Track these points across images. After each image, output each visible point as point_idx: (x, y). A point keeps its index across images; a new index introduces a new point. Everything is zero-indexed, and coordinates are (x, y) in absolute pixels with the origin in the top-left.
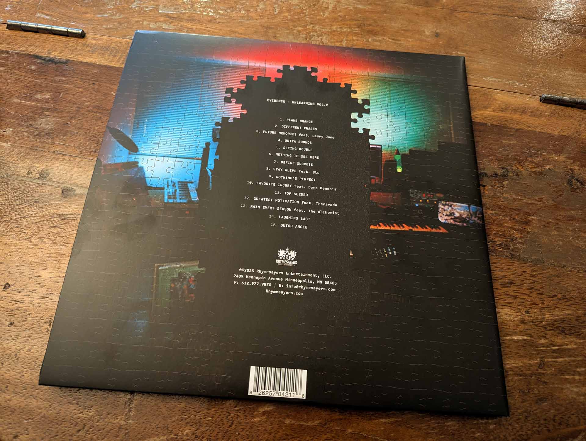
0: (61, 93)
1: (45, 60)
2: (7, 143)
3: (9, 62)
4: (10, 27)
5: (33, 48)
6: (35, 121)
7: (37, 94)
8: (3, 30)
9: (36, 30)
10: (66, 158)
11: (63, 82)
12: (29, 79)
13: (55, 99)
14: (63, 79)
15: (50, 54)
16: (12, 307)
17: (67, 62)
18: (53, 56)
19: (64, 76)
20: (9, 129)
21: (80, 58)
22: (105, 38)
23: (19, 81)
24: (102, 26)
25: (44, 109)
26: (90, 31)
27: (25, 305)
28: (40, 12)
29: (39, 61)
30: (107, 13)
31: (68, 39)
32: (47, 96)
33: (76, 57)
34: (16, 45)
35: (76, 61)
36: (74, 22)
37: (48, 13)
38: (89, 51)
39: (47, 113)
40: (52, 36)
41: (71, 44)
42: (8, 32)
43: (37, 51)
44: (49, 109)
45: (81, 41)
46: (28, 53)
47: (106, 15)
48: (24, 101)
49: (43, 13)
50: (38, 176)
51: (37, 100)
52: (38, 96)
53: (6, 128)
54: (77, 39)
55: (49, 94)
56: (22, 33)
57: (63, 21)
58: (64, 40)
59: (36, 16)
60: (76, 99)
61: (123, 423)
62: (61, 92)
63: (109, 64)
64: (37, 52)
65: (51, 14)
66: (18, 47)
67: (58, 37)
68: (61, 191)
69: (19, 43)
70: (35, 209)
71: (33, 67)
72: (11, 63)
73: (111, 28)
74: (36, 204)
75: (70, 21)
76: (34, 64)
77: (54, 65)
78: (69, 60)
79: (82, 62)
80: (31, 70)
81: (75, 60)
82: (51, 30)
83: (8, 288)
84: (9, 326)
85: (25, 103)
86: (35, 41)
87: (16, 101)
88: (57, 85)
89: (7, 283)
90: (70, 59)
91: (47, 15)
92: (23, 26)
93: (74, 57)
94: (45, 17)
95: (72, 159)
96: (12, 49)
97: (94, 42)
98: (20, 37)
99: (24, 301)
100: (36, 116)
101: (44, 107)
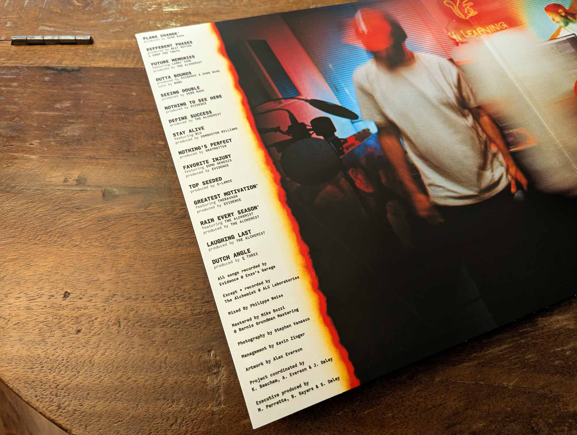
0: (80, 100)
1: (57, 70)
2: (36, 155)
3: (21, 77)
4: (15, 43)
5: (43, 60)
6: (60, 130)
7: (57, 104)
8: (8, 47)
9: (43, 42)
10: (101, 161)
11: (81, 89)
12: (45, 90)
13: (76, 106)
14: (80, 86)
15: (61, 63)
16: (76, 315)
17: (79, 70)
18: (64, 65)
19: (80, 82)
20: (35, 141)
21: (92, 64)
22: (114, 41)
23: (35, 93)
24: (108, 30)
25: (67, 117)
26: (97, 37)
27: (89, 311)
28: (42, 25)
29: (52, 72)
30: (111, 18)
31: (77, 47)
32: (67, 104)
33: (88, 63)
34: (24, 60)
35: (90, 67)
36: (79, 30)
37: (50, 25)
38: (100, 56)
39: (71, 121)
40: (60, 46)
41: (81, 51)
42: (14, 48)
43: (47, 62)
44: (72, 117)
45: (90, 47)
46: (38, 65)
47: (110, 20)
48: (45, 112)
49: (45, 25)
50: (75, 183)
51: (58, 110)
52: (58, 106)
53: (32, 140)
54: (85, 46)
55: (69, 102)
56: (28, 47)
57: (68, 31)
58: (73, 49)
59: (39, 29)
60: (97, 103)
61: (215, 409)
63: (123, 66)
64: (47, 64)
65: (54, 25)
66: (27, 61)
67: (66, 47)
68: (102, 194)
69: (27, 57)
70: (79, 216)
71: (47, 79)
72: (23, 78)
73: (117, 32)
74: (79, 211)
75: (74, 30)
76: (47, 75)
77: (67, 74)
78: (82, 67)
79: (96, 68)
80: (45, 81)
81: (88, 66)
82: (58, 40)
83: (69, 296)
84: (77, 334)
85: (46, 114)
86: (43, 53)
87: (36, 113)
88: (75, 92)
89: (66, 292)
90: (82, 66)
91: (50, 27)
92: (29, 40)
94: (48, 29)
95: (106, 162)
96: (21, 63)
97: (103, 46)
98: (27, 51)
99: (87, 306)
100: (60, 125)
101: (67, 115)
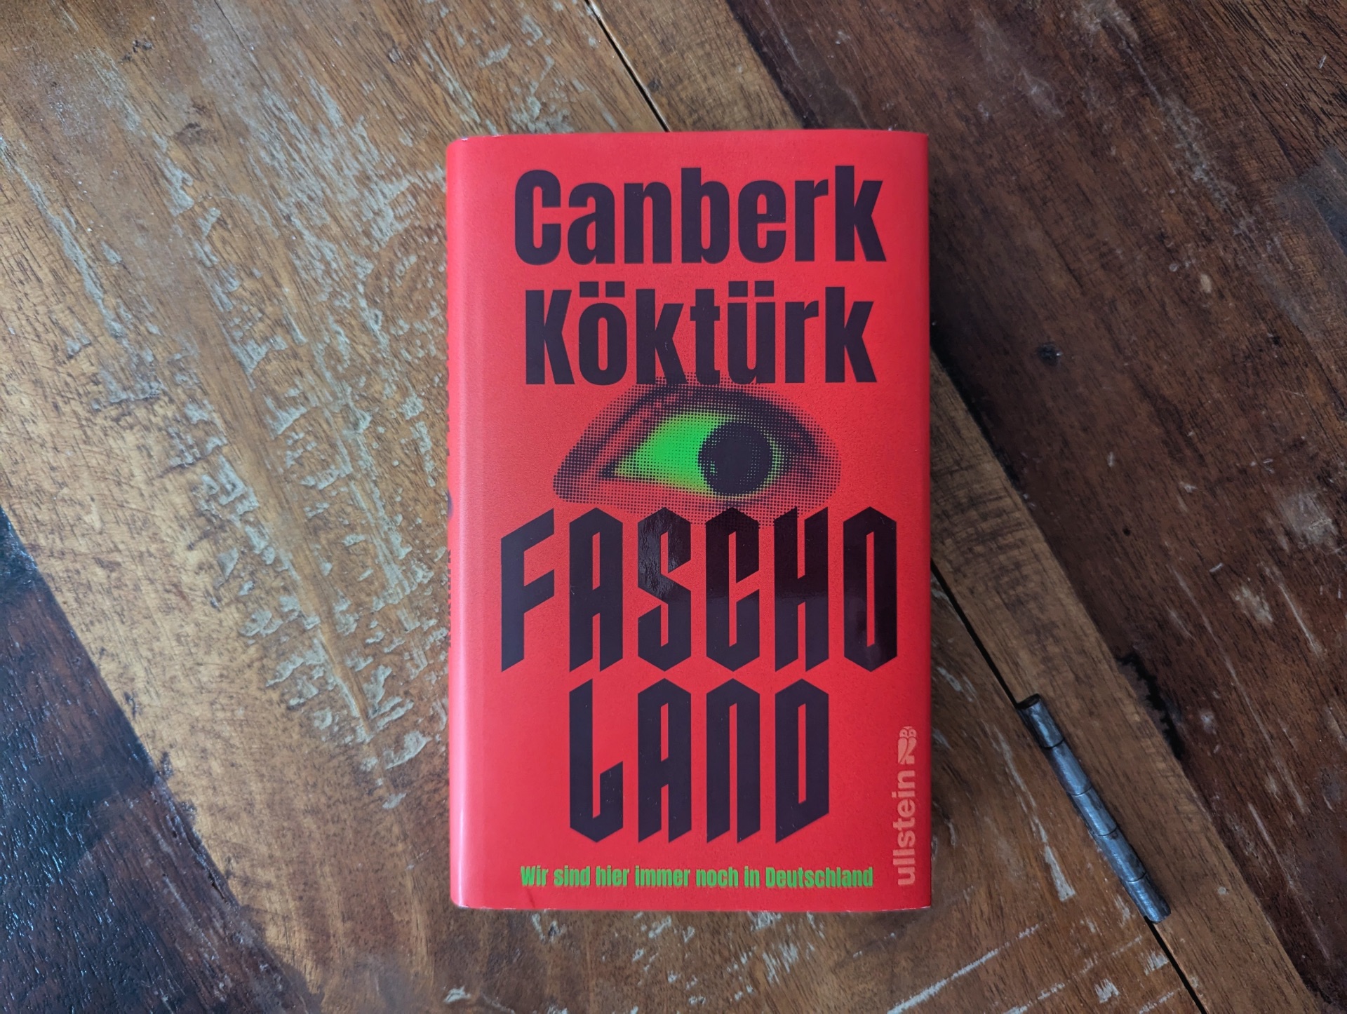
0: (1213, 576)
1: (1167, 720)
3: (1242, 791)
5: (1162, 785)
6: (1324, 547)
7: (1261, 625)
11: (1181, 604)
12: (1242, 689)
13: (1237, 571)
14: (1173, 615)
15: (1142, 725)
17: (1128, 659)
18: (1142, 710)
19: (1164, 624)
21: (1093, 639)
23: (1265, 706)
25: (1280, 564)
29: (1180, 726)
32: (1246, 596)
33: (1096, 653)
34: (1189, 833)
35: (1106, 641)
38: (1056, 641)
39: (1284, 542)
43: (1163, 765)
44: (1275, 551)
46: (1185, 780)
48: (1300, 630)
51: (1276, 604)
52: (1265, 616)
55: (1238, 598)
58: (1080, 733)
60: (1198, 524)
62: (1211, 580)
64: (1165, 760)
66: (1190, 820)
69: (1178, 832)
71: (1207, 719)
73: (950, 665)
76: (1196, 728)
77: (1162, 680)
78: (1117, 658)
79: (1098, 623)
80: (1217, 717)
81: (1105, 648)
85: (1303, 620)
86: (1142, 804)
87: (1315, 647)
88: (1200, 611)
90: (1113, 662)
93: (1101, 656)
94: (1057, 867)
96: (1205, 830)
97: (1025, 659)
98: (1162, 851)
100: (1311, 559)
101: (1275, 569)
